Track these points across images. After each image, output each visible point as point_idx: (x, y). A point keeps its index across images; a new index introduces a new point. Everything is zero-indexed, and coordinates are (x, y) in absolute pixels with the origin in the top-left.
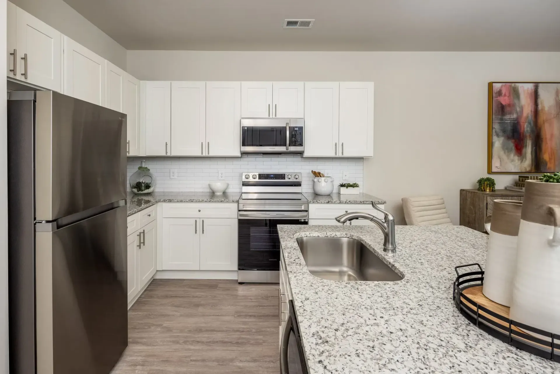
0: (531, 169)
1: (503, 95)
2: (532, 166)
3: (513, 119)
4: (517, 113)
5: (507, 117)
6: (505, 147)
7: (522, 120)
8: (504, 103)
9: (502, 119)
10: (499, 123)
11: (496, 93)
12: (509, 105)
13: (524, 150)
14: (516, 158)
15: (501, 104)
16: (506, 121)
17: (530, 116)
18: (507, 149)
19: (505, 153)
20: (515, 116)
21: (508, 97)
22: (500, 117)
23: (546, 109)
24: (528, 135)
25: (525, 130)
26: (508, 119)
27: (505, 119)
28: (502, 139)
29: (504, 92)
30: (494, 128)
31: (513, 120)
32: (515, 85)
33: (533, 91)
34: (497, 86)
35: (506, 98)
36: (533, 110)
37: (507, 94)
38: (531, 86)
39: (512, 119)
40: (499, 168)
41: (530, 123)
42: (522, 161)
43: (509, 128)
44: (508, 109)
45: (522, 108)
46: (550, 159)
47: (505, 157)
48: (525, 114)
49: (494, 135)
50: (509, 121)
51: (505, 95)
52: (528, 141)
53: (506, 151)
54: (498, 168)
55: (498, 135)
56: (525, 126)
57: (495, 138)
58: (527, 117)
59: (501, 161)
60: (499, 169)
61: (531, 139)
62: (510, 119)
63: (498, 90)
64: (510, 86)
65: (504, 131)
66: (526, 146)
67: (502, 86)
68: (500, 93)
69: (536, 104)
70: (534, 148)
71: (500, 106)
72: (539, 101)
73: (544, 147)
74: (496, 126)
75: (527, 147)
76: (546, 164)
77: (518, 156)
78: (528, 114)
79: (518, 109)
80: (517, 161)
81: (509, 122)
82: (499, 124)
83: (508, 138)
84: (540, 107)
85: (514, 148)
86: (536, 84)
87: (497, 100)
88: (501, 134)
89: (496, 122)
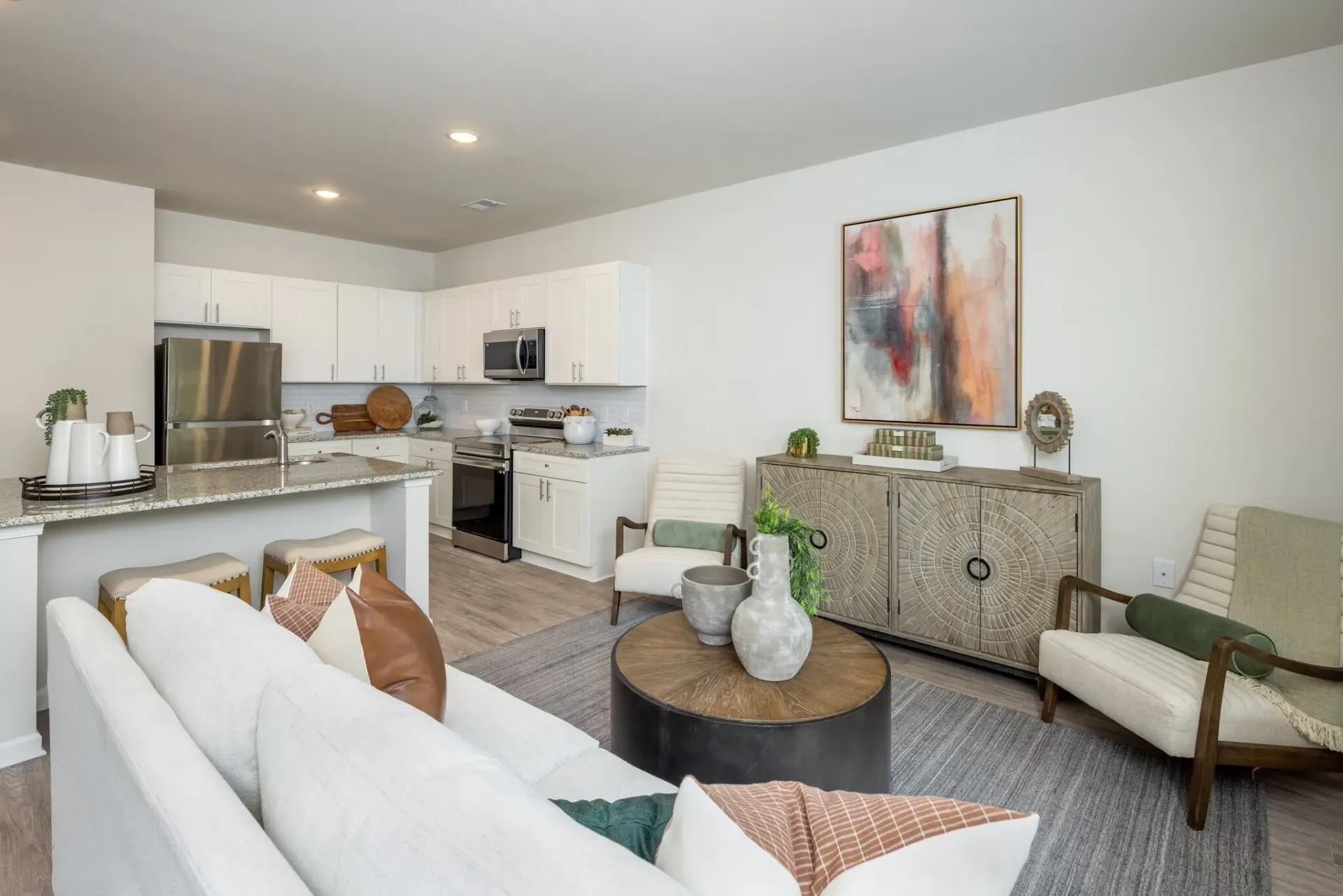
0: (932, 414)
1: (865, 248)
2: (934, 406)
3: (889, 300)
4: (896, 285)
5: (875, 297)
6: (871, 366)
7: (908, 302)
8: (867, 268)
9: (862, 304)
10: (858, 311)
11: (852, 247)
12: (879, 270)
13: (913, 372)
14: (896, 389)
15: (862, 271)
16: (871, 305)
17: (926, 291)
18: (876, 368)
19: (871, 377)
20: (891, 294)
21: (877, 252)
22: (858, 298)
23: (968, 269)
24: (922, 334)
25: (916, 324)
26: (876, 301)
27: (870, 301)
28: (864, 346)
29: (866, 243)
30: (848, 324)
31: (888, 304)
32: (891, 223)
33: (934, 229)
34: (853, 231)
35: (872, 255)
36: (933, 276)
37: (874, 247)
38: (929, 221)
39: (886, 302)
40: (859, 410)
41: (926, 308)
42: (909, 397)
43: (879, 321)
44: (875, 280)
45: (907, 273)
46: (979, 391)
47: (870, 386)
48: (914, 288)
49: (848, 339)
50: (878, 305)
51: (869, 250)
52: (922, 350)
53: (874, 373)
54: (857, 410)
55: (855, 339)
56: (916, 315)
57: (849, 343)
58: (921, 292)
59: (862, 396)
60: (859, 412)
61: (929, 344)
62: (880, 300)
63: (855, 240)
64: (881, 227)
65: (868, 329)
66: (919, 360)
67: (862, 230)
68: (858, 247)
69: (941, 261)
70: (938, 365)
71: (859, 274)
72: (949, 253)
73: (962, 361)
74: (853, 319)
75: (921, 362)
76: (971, 405)
77: (900, 384)
78: (922, 285)
79: (899, 277)
80: (898, 396)
81: (879, 307)
82: (857, 315)
83: (878, 344)
84: (950, 266)
85: (890, 365)
86: (941, 213)
87: (853, 261)
88: (862, 335)
89: (851, 309)
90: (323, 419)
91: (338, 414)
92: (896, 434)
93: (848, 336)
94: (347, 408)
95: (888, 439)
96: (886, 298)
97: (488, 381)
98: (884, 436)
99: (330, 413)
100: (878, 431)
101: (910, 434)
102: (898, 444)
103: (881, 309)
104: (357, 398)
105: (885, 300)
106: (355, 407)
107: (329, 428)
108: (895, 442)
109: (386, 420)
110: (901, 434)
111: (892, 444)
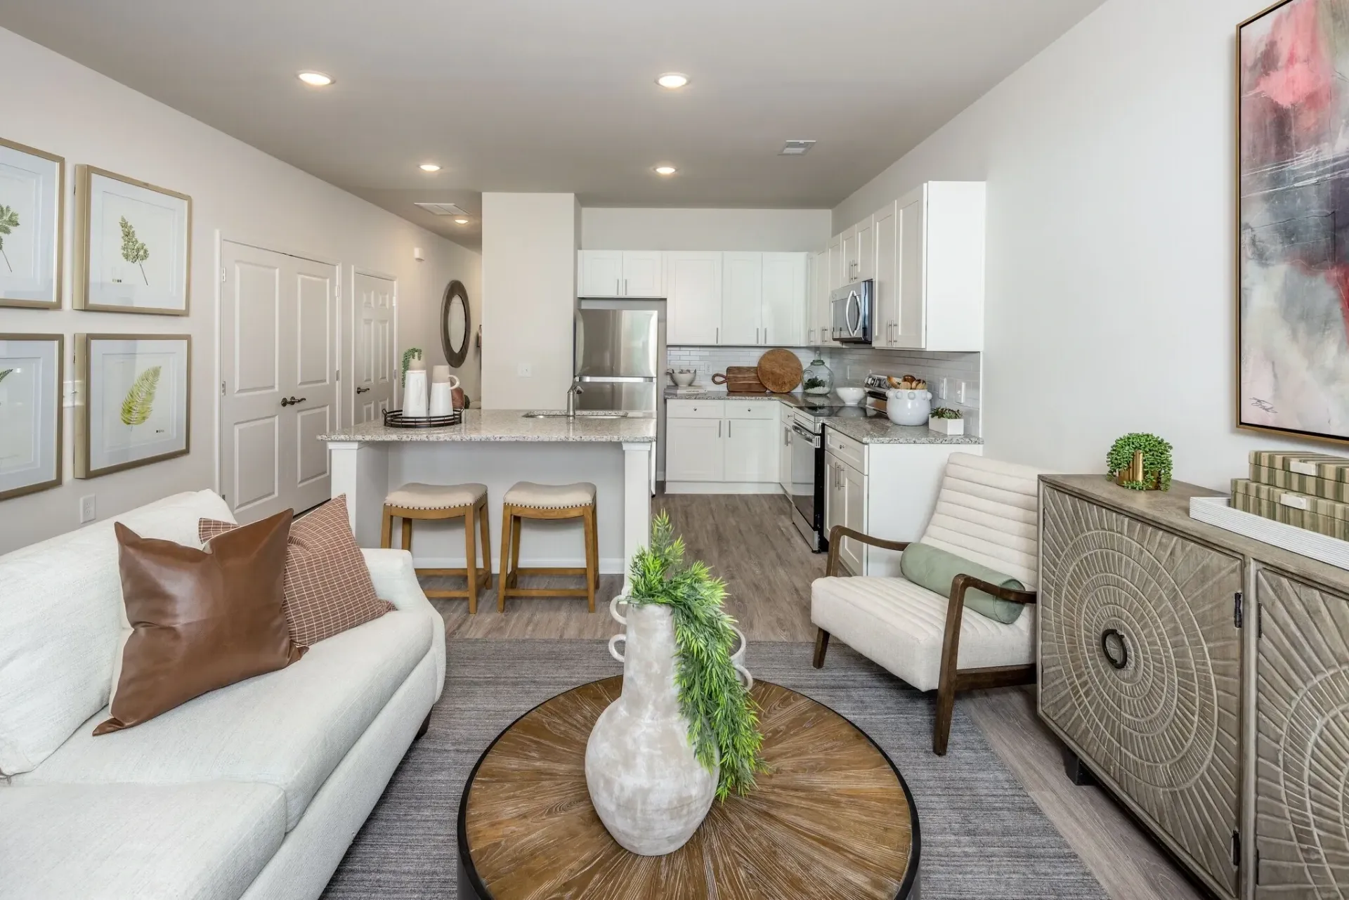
1: (1283, 60)
3: (1335, 160)
5: (1303, 160)
6: (1293, 312)
8: (1285, 101)
9: (1277, 179)
10: (1267, 198)
11: (1254, 65)
12: (1313, 100)
15: (1277, 110)
16: (1296, 180)
18: (1305, 316)
19: (1295, 337)
20: (1340, 147)
21: (1307, 61)
22: (1268, 169)
26: (1306, 169)
27: (1293, 172)
28: (1280, 271)
29: (1283, 51)
30: (1248, 226)
31: (1333, 169)
34: (1256, 35)
35: (1299, 68)
37: (1301, 52)
39: (1328, 166)
40: (1268, 406)
43: (1314, 212)
44: (1307, 120)
47: (1292, 356)
49: (1247, 259)
50: (1310, 177)
51: (1292, 59)
53: (1302, 327)
54: (1264, 408)
55: (1262, 257)
57: (1250, 267)
59: (1275, 376)
60: (1267, 410)
62: (1316, 165)
63: (1262, 48)
64: (1316, 3)
65: (1289, 233)
67: (1275, 23)
68: (1268, 61)
71: (1269, 118)
74: (1258, 217)
81: (1313, 180)
82: (1266, 206)
83: (1311, 263)
87: (1259, 95)
88: (1275, 246)
89: (1254, 195)
90: (718, 379)
91: (731, 375)
92: (1295, 466)
93: (1247, 251)
94: (739, 369)
95: (1280, 476)
96: (1329, 157)
97: (838, 344)
98: (1272, 468)
99: (725, 374)
100: (1258, 456)
101: (1330, 471)
102: (1302, 491)
103: (1317, 184)
104: (751, 359)
105: (1324, 163)
106: (749, 369)
107: (723, 388)
108: (1295, 486)
109: (774, 383)
110: (1310, 469)
111: (1288, 488)
